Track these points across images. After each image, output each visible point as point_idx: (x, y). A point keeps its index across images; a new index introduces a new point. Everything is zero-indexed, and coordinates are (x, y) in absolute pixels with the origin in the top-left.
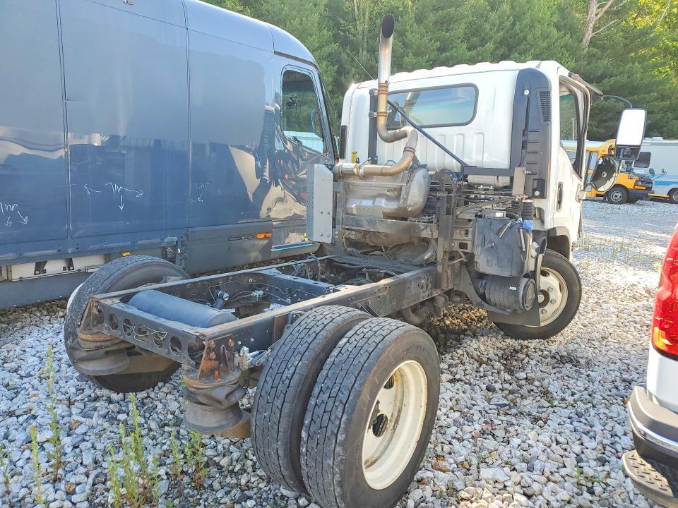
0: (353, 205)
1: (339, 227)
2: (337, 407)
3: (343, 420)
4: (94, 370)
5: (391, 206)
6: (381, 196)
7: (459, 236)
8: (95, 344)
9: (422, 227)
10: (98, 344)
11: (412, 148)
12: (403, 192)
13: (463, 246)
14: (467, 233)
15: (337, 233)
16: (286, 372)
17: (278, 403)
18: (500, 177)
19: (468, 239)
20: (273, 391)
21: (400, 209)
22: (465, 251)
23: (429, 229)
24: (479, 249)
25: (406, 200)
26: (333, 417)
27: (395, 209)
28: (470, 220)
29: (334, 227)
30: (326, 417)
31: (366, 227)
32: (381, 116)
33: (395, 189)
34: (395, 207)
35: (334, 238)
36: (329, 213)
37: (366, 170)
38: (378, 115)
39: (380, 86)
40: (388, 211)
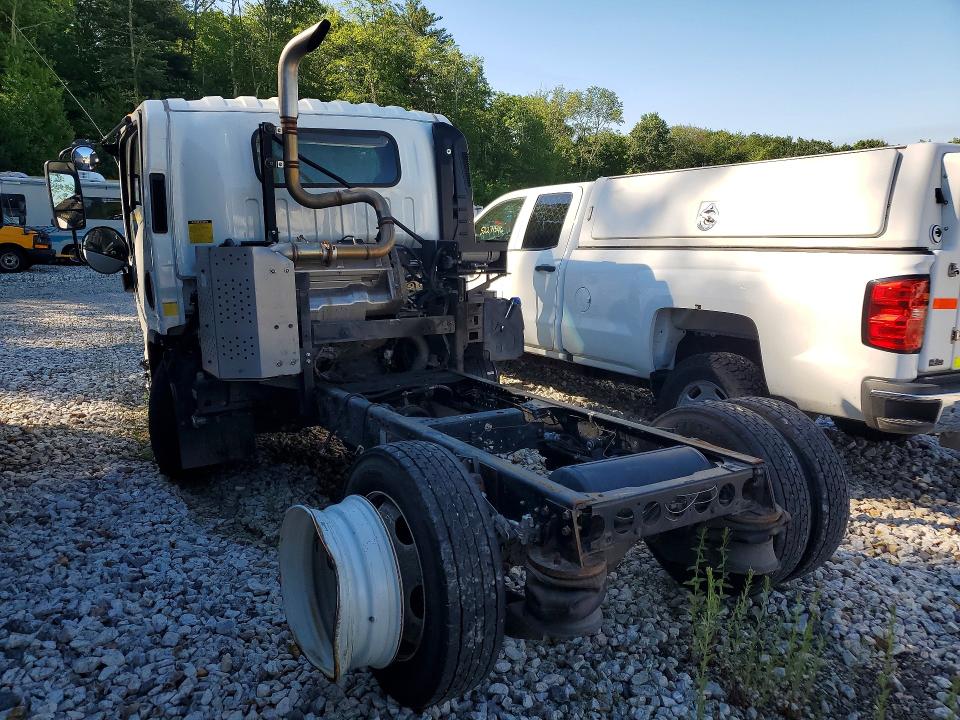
1: (309, 345)
5: (378, 302)
6: (358, 288)
7: (471, 325)
9: (438, 322)
12: (391, 280)
13: (474, 335)
14: (476, 320)
15: (308, 354)
19: (478, 328)
21: (392, 303)
22: (476, 341)
23: (444, 323)
24: (489, 335)
25: (398, 290)
27: (386, 304)
28: (479, 305)
29: (301, 344)
31: (356, 336)
32: (295, 167)
33: (375, 276)
34: (387, 302)
35: (304, 364)
36: (290, 326)
37: (341, 253)
38: (288, 165)
39: (288, 121)
40: (375, 308)
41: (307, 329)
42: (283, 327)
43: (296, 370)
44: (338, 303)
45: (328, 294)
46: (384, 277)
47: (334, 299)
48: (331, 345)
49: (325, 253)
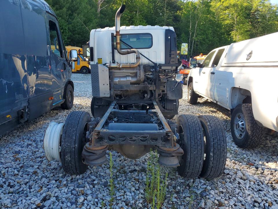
0: (116, 80)
1: (112, 90)
2: (222, 142)
3: (225, 145)
4: (101, 163)
5: (134, 80)
6: (128, 76)
7: (162, 88)
8: (102, 151)
9: (150, 86)
10: (103, 150)
11: (139, 57)
12: (138, 74)
13: (163, 91)
14: (164, 87)
15: (112, 92)
16: (198, 137)
17: (200, 147)
18: (173, 67)
19: (165, 89)
20: (196, 145)
21: (138, 80)
22: (164, 93)
23: (152, 87)
24: (169, 92)
25: (140, 77)
26: (221, 146)
27: (136, 81)
28: (165, 82)
29: (110, 89)
30: (219, 146)
31: (125, 89)
32: (119, 44)
33: (134, 73)
34: (136, 80)
35: (111, 95)
36: (107, 85)
37: (123, 66)
38: (117, 44)
39: (117, 32)
40: (133, 82)
41: (112, 85)
42: (106, 85)
43: (109, 96)
44: (122, 79)
45: (120, 77)
46: (136, 73)
47: (121, 78)
48: (119, 90)
49: (118, 66)
